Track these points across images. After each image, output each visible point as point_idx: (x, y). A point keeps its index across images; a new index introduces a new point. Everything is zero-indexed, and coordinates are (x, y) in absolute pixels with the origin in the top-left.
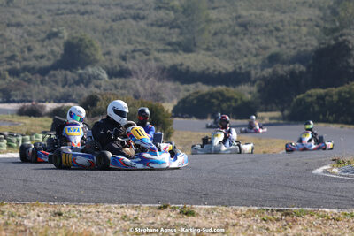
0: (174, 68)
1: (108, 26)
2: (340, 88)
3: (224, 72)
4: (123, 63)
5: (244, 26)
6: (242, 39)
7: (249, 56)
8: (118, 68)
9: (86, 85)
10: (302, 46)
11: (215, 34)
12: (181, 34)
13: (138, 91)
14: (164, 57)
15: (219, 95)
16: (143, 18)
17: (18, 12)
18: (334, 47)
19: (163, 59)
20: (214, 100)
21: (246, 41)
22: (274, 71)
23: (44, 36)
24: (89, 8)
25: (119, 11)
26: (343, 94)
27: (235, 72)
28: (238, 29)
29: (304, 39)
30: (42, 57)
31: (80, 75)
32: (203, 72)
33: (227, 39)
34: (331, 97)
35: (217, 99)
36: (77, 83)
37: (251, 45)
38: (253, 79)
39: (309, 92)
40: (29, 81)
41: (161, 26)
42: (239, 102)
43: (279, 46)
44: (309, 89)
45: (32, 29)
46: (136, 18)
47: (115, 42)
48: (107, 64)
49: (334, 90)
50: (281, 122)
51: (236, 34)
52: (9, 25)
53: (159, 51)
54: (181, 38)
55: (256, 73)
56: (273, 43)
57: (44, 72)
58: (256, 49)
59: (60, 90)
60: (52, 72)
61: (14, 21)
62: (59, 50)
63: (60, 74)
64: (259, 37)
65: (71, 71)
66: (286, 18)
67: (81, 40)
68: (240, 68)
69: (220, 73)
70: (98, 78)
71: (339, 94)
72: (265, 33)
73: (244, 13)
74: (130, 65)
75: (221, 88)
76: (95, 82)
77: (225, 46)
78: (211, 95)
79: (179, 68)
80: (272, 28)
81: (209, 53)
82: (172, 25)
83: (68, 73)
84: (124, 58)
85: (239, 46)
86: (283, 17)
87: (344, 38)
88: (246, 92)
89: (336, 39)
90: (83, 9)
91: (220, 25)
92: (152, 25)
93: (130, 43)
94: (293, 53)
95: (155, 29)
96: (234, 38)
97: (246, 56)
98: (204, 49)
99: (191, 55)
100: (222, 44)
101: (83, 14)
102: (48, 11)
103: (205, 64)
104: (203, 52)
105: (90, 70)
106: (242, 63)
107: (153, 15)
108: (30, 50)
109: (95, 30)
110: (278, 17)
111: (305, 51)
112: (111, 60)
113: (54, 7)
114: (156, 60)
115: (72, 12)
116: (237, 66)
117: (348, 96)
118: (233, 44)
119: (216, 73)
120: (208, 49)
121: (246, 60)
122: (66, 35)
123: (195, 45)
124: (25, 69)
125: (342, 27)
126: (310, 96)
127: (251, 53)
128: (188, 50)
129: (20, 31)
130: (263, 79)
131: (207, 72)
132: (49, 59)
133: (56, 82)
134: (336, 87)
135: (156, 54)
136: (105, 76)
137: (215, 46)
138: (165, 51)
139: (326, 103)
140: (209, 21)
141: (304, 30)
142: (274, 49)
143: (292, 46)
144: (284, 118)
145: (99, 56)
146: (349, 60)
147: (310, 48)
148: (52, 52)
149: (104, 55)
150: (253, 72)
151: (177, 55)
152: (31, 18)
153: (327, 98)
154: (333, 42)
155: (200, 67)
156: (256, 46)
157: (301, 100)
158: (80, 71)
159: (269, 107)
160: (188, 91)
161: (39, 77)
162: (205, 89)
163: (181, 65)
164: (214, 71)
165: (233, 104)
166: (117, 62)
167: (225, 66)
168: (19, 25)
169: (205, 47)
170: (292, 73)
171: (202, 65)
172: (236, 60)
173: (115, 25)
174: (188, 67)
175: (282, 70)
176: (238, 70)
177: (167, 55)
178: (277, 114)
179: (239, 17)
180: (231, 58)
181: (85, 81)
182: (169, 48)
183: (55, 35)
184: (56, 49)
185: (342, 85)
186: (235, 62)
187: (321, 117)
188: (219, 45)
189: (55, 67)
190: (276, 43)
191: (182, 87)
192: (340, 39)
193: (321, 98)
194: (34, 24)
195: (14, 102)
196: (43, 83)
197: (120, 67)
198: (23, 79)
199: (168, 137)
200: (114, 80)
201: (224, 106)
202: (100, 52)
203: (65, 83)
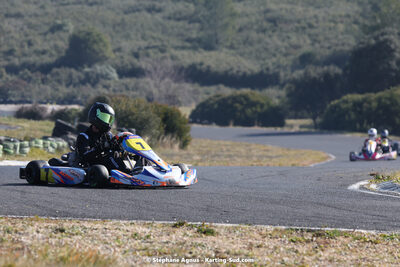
0: (193, 67)
1: (119, 19)
2: (380, 94)
3: (249, 73)
4: (135, 61)
5: (273, 21)
6: (270, 36)
7: (278, 55)
8: (130, 67)
9: (94, 85)
10: (337, 45)
11: (240, 30)
12: (202, 29)
13: (151, 93)
14: (183, 55)
15: (242, 99)
16: (159, 11)
18: (374, 48)
19: (180, 57)
20: (237, 105)
21: (275, 38)
22: (306, 74)
23: (46, 28)
25: (132, 2)
26: (383, 100)
27: (261, 73)
28: (266, 25)
29: (340, 37)
30: (44, 52)
31: (87, 74)
32: (226, 72)
33: (254, 35)
34: (370, 103)
35: (241, 103)
36: (83, 82)
37: (279, 43)
38: (282, 82)
39: (345, 97)
40: (29, 79)
41: (179, 20)
42: (266, 108)
43: (313, 44)
44: (345, 94)
45: (33, 21)
46: (151, 10)
47: (127, 37)
48: (118, 61)
49: (373, 96)
50: (313, 130)
51: (264, 31)
52: (7, 16)
53: (176, 48)
54: (202, 34)
55: (286, 75)
56: (305, 41)
57: (45, 69)
58: (286, 48)
59: (64, 91)
60: (55, 70)
61: (13, 11)
62: (63, 45)
63: (64, 72)
64: (290, 35)
65: (76, 69)
66: (321, 13)
67: (89, 34)
68: (268, 69)
69: (245, 74)
70: (106, 77)
71: (379, 100)
72: (297, 30)
73: (272, 6)
74: (143, 64)
75: (246, 91)
76: (103, 81)
77: (251, 44)
78: (234, 99)
79: (198, 67)
80: (303, 24)
81: (232, 51)
82: (191, 19)
83: (73, 71)
84: (136, 56)
85: (267, 44)
86: (317, 12)
87: (386, 37)
88: (274, 96)
89: (376, 38)
91: (246, 20)
92: (169, 18)
93: (143, 38)
94: (328, 52)
95: (172, 23)
96: (261, 35)
97: (274, 55)
98: (227, 47)
99: (213, 53)
100: (247, 42)
101: (91, 4)
103: (228, 64)
104: (225, 50)
105: (99, 68)
106: (270, 63)
107: (171, 8)
108: (30, 44)
109: (104, 23)
110: (313, 11)
111: (341, 51)
112: (122, 57)
114: (173, 58)
115: (79, 2)
116: (264, 67)
117: (388, 103)
118: (260, 41)
119: (240, 74)
120: (231, 47)
121: (274, 60)
122: (71, 28)
123: (217, 42)
124: (24, 66)
125: (384, 25)
126: (346, 102)
127: (281, 52)
128: (209, 47)
129: (20, 22)
130: (294, 82)
131: (230, 73)
132: (51, 55)
133: (59, 81)
134: (376, 92)
135: (173, 52)
136: (115, 75)
137: (239, 44)
138: (183, 48)
139: (365, 110)
140: (233, 15)
141: (341, 27)
142: (307, 48)
143: (327, 45)
144: (316, 126)
145: (109, 52)
146: (390, 62)
147: (347, 48)
148: (56, 47)
149: (114, 51)
150: (282, 74)
151: (197, 53)
152: (33, 8)
153: (365, 104)
154: (373, 42)
155: (222, 68)
156: (286, 44)
157: (336, 106)
158: (87, 69)
159: (300, 114)
160: (208, 94)
161: (38, 76)
162: (227, 91)
163: (201, 64)
164: (238, 72)
165: (259, 110)
166: (128, 59)
167: (250, 66)
168: (18, 16)
169: (228, 44)
170: (326, 76)
171: (225, 65)
172: (264, 59)
173: (127, 18)
174: (209, 67)
175: (315, 72)
176: (265, 72)
177: (185, 53)
178: (308, 122)
179: (268, 11)
180: (258, 58)
181: (92, 80)
182: (188, 44)
183: (59, 28)
184: (60, 43)
185: (382, 90)
186: (262, 62)
187: (358, 126)
188: (245, 43)
189: (60, 63)
190: (309, 41)
191: (202, 89)
192: (381, 39)
193: (358, 105)
194: (36, 15)
195: (11, 102)
196: (44, 81)
197: (132, 65)
198: (22, 77)
199: (184, 145)
200: (127, 80)
201: (249, 111)
202: (110, 48)
203: (70, 83)
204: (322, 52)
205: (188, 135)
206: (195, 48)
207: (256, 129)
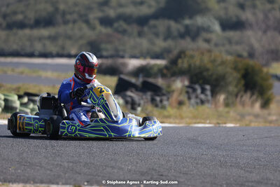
4: (240, 12)
8: (234, 19)
9: (194, 38)
30: (141, 3)
31: (187, 27)
36: (182, 36)
40: (124, 32)
48: (222, 13)
57: (142, 21)
59: (161, 44)
60: (152, 22)
63: (162, 25)
65: (176, 20)
70: (208, 30)
74: (247, 15)
76: (205, 35)
83: (172, 24)
84: (242, 6)
105: (200, 20)
112: (226, 9)
124: (121, 17)
132: (150, 6)
133: (157, 35)
136: (217, 28)
145: (212, 3)
149: (218, 2)
158: (187, 22)
161: (134, 29)
166: (233, 11)
181: (193, 34)
189: (156, 16)
196: (140, 34)
197: (237, 17)
198: (117, 30)
199: (265, 105)
200: (231, 34)
203: (168, 35)
205: (270, 92)
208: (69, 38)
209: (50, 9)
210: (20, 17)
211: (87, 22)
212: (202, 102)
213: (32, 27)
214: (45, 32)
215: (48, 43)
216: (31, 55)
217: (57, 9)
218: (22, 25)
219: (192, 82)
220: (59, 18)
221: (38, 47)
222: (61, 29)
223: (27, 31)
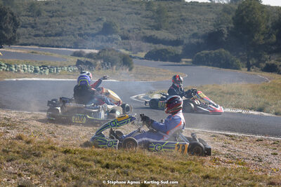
0: (151, 36)
1: (124, 17)
2: (216, 51)
3: (172, 40)
4: (128, 33)
5: (183, 20)
6: (182, 26)
7: (184, 33)
8: (126, 36)
9: (111, 42)
11: (171, 23)
12: (156, 22)
16: (140, 14)
17: (85, 8)
18: (217, 32)
19: (146, 32)
21: (184, 27)
23: (95, 19)
24: (116, 8)
25: (130, 10)
26: (217, 54)
27: (177, 40)
28: (180, 21)
30: (93, 29)
31: (109, 38)
32: (163, 39)
33: (175, 25)
34: (212, 54)
36: (107, 41)
38: (184, 44)
39: (202, 52)
40: (87, 39)
41: (147, 18)
42: (174, 54)
44: (203, 50)
45: (90, 16)
46: (136, 14)
47: (126, 24)
48: (122, 34)
49: (213, 52)
50: (191, 64)
51: (180, 23)
52: (81, 14)
53: (145, 29)
54: (156, 24)
57: (93, 35)
58: (187, 30)
59: (100, 44)
60: (97, 36)
61: (83, 12)
62: (101, 26)
63: (100, 37)
64: (190, 25)
65: (105, 35)
66: (202, 17)
67: (111, 22)
68: (180, 38)
70: (117, 39)
71: (215, 53)
72: (192, 24)
73: (183, 14)
74: (130, 35)
76: (115, 41)
77: (174, 28)
78: (162, 50)
79: (153, 37)
80: (195, 21)
81: (167, 31)
82: (152, 18)
83: (104, 37)
84: (129, 31)
85: (181, 29)
86: (200, 17)
88: (179, 50)
90: (114, 8)
91: (173, 19)
92: (143, 17)
93: (133, 25)
94: (203, 33)
95: (144, 19)
96: (178, 25)
99: (159, 31)
101: (114, 11)
102: (99, 8)
103: (164, 36)
104: (164, 30)
105: (114, 36)
106: (181, 36)
107: (144, 13)
108: (88, 25)
109: (118, 18)
110: (199, 17)
112: (123, 32)
113: (101, 7)
114: (143, 33)
115: (109, 10)
116: (178, 38)
117: (219, 54)
119: (169, 40)
120: (167, 29)
122: (105, 19)
123: (161, 27)
124: (85, 34)
125: (221, 24)
126: (202, 54)
128: (158, 28)
129: (85, 17)
131: (165, 40)
132: (96, 30)
133: (98, 40)
134: (214, 50)
135: (144, 31)
136: (120, 39)
137: (170, 28)
138: (148, 29)
139: (209, 57)
140: (168, 17)
141: (210, 23)
142: (196, 31)
144: (193, 62)
145: (119, 30)
148: (98, 27)
149: (121, 29)
150: (185, 41)
151: (153, 31)
152: (91, 11)
153: (210, 55)
154: (216, 30)
155: (162, 37)
157: (199, 55)
158: (109, 36)
160: (155, 47)
161: (90, 38)
165: (171, 55)
166: (126, 33)
167: (173, 37)
168: (85, 14)
169: (165, 28)
170: (198, 43)
173: (127, 16)
174: (157, 37)
177: (148, 31)
178: (190, 60)
179: (181, 16)
180: (176, 34)
181: (111, 40)
182: (150, 28)
183: (100, 19)
184: (100, 25)
185: (217, 49)
186: (178, 36)
187: (206, 63)
188: (172, 28)
189: (98, 34)
190: (197, 28)
191: (153, 45)
192: (219, 29)
193: (207, 54)
194: (92, 14)
196: (92, 40)
198: (84, 39)
199: (130, 70)
200: (124, 41)
201: (167, 56)
202: (119, 28)
203: (102, 41)
204: (201, 33)
206: (152, 29)
207: (168, 63)
208: (67, 41)
209: (61, 30)
210: (50, 32)
211: (74, 35)
212: (107, 69)
213: (54, 36)
214: (58, 38)
215: (59, 42)
216: (53, 47)
217: (63, 30)
218: (50, 36)
219: (104, 61)
220: (64, 33)
221: (56, 44)
222: (64, 37)
223: (52, 38)
